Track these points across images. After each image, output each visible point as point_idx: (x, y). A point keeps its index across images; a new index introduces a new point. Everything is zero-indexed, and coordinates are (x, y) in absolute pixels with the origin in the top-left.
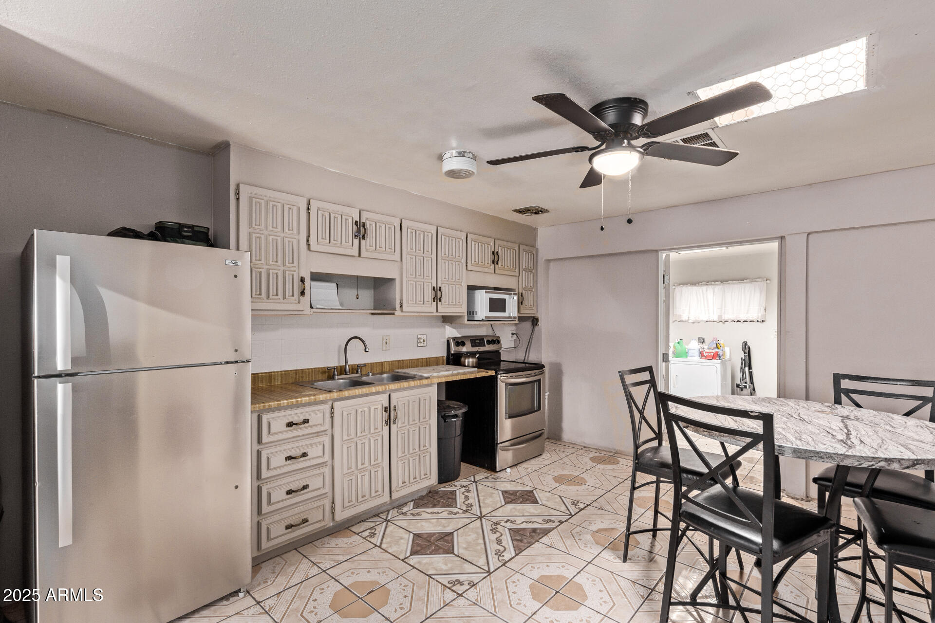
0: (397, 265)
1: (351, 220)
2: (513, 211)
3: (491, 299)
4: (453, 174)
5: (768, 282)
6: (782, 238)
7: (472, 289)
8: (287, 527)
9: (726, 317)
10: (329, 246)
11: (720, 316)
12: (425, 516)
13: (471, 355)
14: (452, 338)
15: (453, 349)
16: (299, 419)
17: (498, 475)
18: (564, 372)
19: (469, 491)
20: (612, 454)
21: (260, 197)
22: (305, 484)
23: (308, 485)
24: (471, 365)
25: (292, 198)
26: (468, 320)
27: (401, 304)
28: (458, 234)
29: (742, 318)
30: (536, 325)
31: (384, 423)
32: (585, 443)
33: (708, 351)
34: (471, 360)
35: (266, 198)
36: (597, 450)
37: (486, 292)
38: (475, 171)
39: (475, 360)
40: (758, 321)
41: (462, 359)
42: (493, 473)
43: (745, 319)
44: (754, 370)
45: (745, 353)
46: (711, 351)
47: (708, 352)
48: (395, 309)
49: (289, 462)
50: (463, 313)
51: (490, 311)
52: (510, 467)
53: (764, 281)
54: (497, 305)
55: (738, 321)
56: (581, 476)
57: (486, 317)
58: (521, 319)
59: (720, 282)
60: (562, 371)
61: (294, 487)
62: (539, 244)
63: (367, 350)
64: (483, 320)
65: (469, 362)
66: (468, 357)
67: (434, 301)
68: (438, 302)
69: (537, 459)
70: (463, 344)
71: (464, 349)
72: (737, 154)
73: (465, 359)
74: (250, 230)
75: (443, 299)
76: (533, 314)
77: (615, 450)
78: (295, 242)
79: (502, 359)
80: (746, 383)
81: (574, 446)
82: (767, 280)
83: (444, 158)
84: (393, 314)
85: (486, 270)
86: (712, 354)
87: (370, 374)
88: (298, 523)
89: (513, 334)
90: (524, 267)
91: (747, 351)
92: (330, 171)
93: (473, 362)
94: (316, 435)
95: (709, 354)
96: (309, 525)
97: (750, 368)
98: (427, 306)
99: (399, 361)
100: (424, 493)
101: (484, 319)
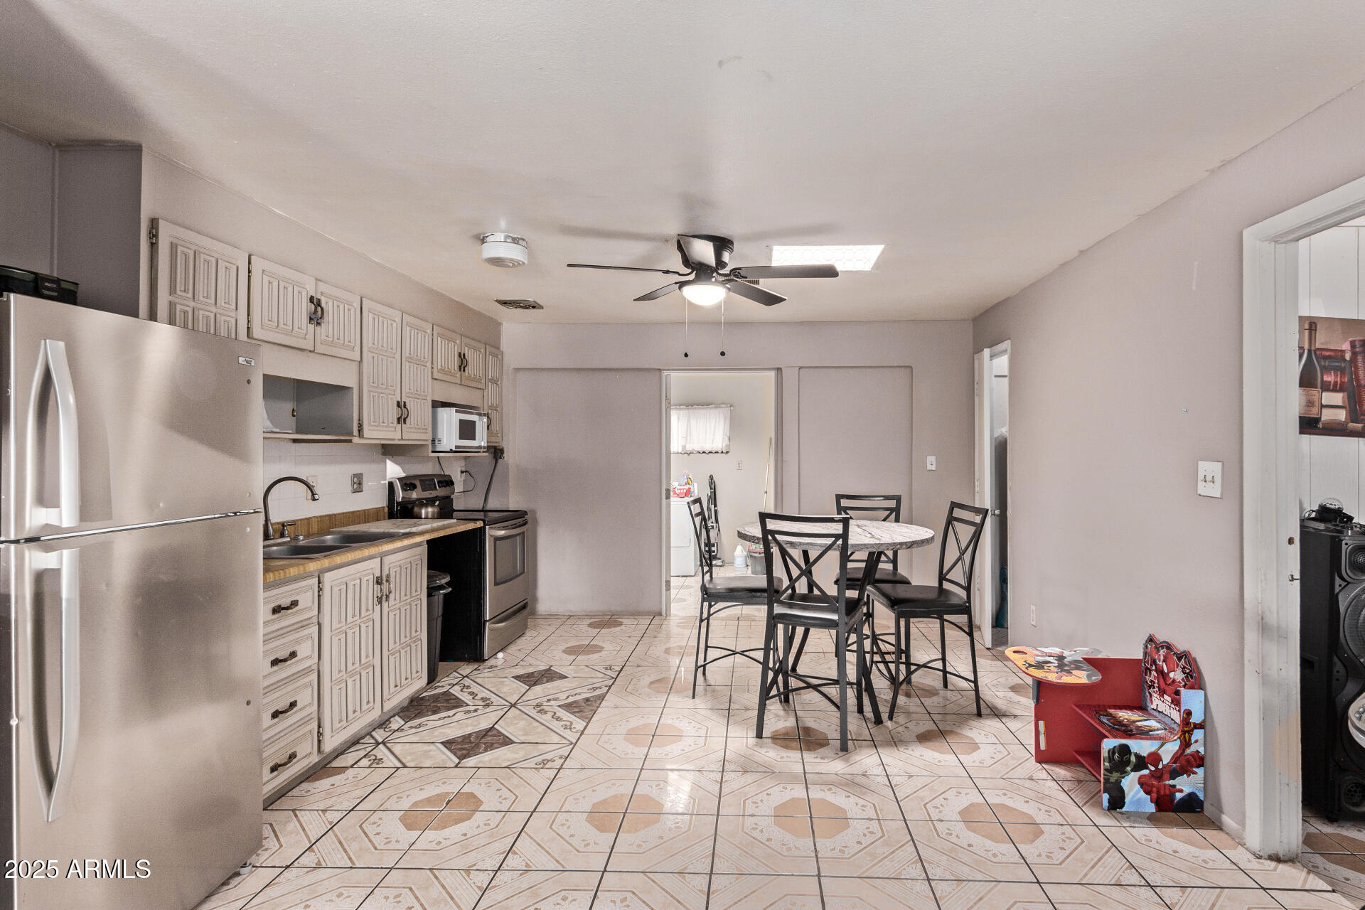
0: (355, 367)
1: (304, 294)
2: (497, 301)
3: (461, 421)
4: (497, 262)
5: (732, 408)
6: (779, 370)
7: (437, 404)
8: (273, 769)
9: (689, 448)
10: (276, 332)
11: (684, 447)
12: (432, 724)
13: (429, 502)
14: (398, 479)
15: (400, 495)
16: (285, 602)
17: (487, 663)
18: (539, 520)
19: (468, 687)
20: (609, 617)
21: (188, 245)
22: (292, 700)
23: (296, 701)
24: (430, 516)
25: (228, 250)
26: (433, 452)
27: (360, 426)
28: (423, 324)
29: (708, 449)
30: (500, 458)
31: (375, 601)
32: (571, 611)
33: (679, 487)
34: (430, 510)
35: (194, 248)
36: (588, 616)
37: (457, 411)
38: (526, 262)
39: (436, 510)
40: (722, 452)
41: (416, 509)
42: (481, 664)
43: (710, 450)
44: (719, 508)
45: (711, 489)
46: (683, 487)
47: (681, 489)
48: (351, 434)
49: (275, 668)
50: (427, 440)
51: (461, 437)
52: (501, 650)
53: (728, 407)
54: (467, 430)
55: (704, 452)
56: (591, 643)
57: (456, 447)
58: (489, 448)
59: (684, 407)
60: (536, 519)
61: (280, 707)
62: (504, 345)
63: (316, 497)
64: (451, 451)
65: (427, 513)
66: (426, 505)
67: (399, 423)
68: (403, 425)
69: (522, 638)
70: (413, 487)
71: (414, 495)
72: (785, 300)
73: (421, 510)
74: (171, 298)
75: (408, 420)
76: (496, 442)
77: (610, 611)
78: (233, 321)
79: (455, 508)
80: (712, 523)
81: (557, 617)
82: (731, 406)
83: (488, 239)
84: (350, 441)
85: (453, 380)
86: (685, 491)
87: (301, 537)
88: (286, 760)
89: (462, 472)
90: (490, 377)
91: (713, 487)
92: (275, 214)
93: (433, 513)
94: (305, 623)
95: (682, 491)
96: (299, 761)
97: (715, 506)
98: (383, 429)
99: (330, 516)
100: (406, 704)
101: (454, 449)
